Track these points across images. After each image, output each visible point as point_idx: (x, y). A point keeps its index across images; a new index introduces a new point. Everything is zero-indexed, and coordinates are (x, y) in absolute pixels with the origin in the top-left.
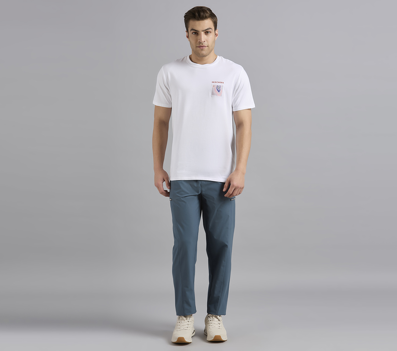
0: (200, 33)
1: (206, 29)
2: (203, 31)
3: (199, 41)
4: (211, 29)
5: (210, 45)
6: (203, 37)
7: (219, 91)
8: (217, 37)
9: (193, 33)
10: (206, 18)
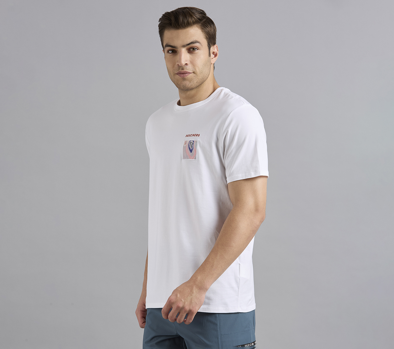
0: (179, 50)
1: (188, 43)
2: (184, 46)
3: (177, 64)
4: (199, 42)
5: (198, 70)
6: (185, 57)
7: (191, 151)
8: (217, 57)
9: (168, 52)
10: (188, 25)
